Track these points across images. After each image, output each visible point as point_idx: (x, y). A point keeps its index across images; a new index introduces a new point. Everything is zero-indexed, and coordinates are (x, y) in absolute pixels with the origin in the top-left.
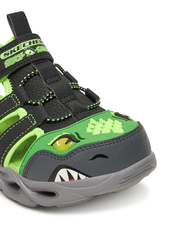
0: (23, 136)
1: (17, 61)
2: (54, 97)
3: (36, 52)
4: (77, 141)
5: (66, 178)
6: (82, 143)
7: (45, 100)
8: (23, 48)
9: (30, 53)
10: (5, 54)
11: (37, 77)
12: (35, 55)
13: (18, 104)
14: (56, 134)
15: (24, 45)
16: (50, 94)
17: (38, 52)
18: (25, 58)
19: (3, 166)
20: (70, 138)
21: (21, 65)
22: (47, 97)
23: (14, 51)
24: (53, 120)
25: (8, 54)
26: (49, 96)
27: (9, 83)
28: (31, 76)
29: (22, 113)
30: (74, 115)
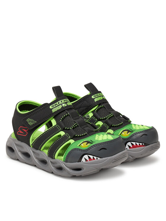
0: (64, 143)
1: (58, 109)
2: (77, 126)
3: (67, 105)
4: (92, 143)
5: (88, 159)
6: (94, 144)
7: (73, 127)
8: (61, 103)
9: (65, 105)
10: (52, 106)
11: (69, 117)
12: (67, 106)
13: (60, 129)
14: (81, 141)
15: (61, 102)
16: (76, 124)
17: (68, 105)
18: (62, 107)
19: (55, 159)
20: (88, 142)
21: (61, 111)
22: (75, 126)
23: (57, 104)
24: (79, 135)
25: (54, 106)
26: (75, 125)
27: (54, 120)
28: (66, 116)
29: (62, 133)
30: (88, 134)
